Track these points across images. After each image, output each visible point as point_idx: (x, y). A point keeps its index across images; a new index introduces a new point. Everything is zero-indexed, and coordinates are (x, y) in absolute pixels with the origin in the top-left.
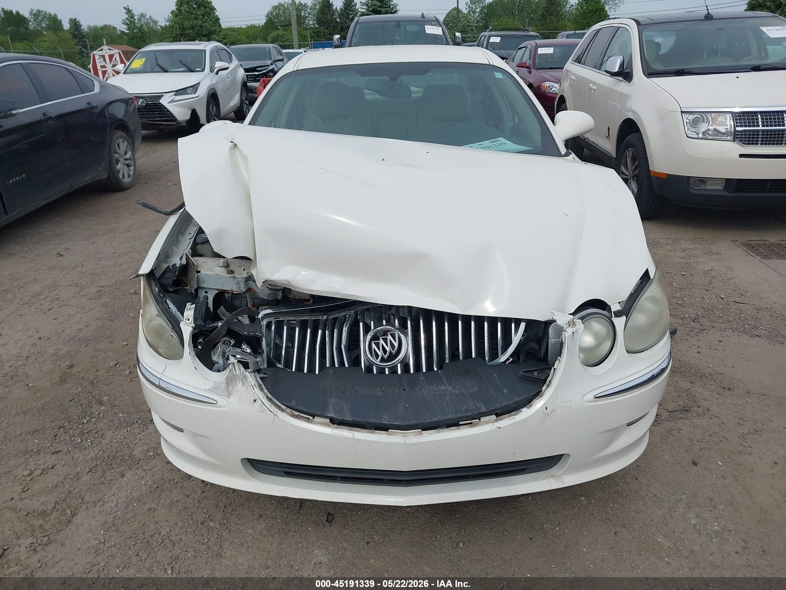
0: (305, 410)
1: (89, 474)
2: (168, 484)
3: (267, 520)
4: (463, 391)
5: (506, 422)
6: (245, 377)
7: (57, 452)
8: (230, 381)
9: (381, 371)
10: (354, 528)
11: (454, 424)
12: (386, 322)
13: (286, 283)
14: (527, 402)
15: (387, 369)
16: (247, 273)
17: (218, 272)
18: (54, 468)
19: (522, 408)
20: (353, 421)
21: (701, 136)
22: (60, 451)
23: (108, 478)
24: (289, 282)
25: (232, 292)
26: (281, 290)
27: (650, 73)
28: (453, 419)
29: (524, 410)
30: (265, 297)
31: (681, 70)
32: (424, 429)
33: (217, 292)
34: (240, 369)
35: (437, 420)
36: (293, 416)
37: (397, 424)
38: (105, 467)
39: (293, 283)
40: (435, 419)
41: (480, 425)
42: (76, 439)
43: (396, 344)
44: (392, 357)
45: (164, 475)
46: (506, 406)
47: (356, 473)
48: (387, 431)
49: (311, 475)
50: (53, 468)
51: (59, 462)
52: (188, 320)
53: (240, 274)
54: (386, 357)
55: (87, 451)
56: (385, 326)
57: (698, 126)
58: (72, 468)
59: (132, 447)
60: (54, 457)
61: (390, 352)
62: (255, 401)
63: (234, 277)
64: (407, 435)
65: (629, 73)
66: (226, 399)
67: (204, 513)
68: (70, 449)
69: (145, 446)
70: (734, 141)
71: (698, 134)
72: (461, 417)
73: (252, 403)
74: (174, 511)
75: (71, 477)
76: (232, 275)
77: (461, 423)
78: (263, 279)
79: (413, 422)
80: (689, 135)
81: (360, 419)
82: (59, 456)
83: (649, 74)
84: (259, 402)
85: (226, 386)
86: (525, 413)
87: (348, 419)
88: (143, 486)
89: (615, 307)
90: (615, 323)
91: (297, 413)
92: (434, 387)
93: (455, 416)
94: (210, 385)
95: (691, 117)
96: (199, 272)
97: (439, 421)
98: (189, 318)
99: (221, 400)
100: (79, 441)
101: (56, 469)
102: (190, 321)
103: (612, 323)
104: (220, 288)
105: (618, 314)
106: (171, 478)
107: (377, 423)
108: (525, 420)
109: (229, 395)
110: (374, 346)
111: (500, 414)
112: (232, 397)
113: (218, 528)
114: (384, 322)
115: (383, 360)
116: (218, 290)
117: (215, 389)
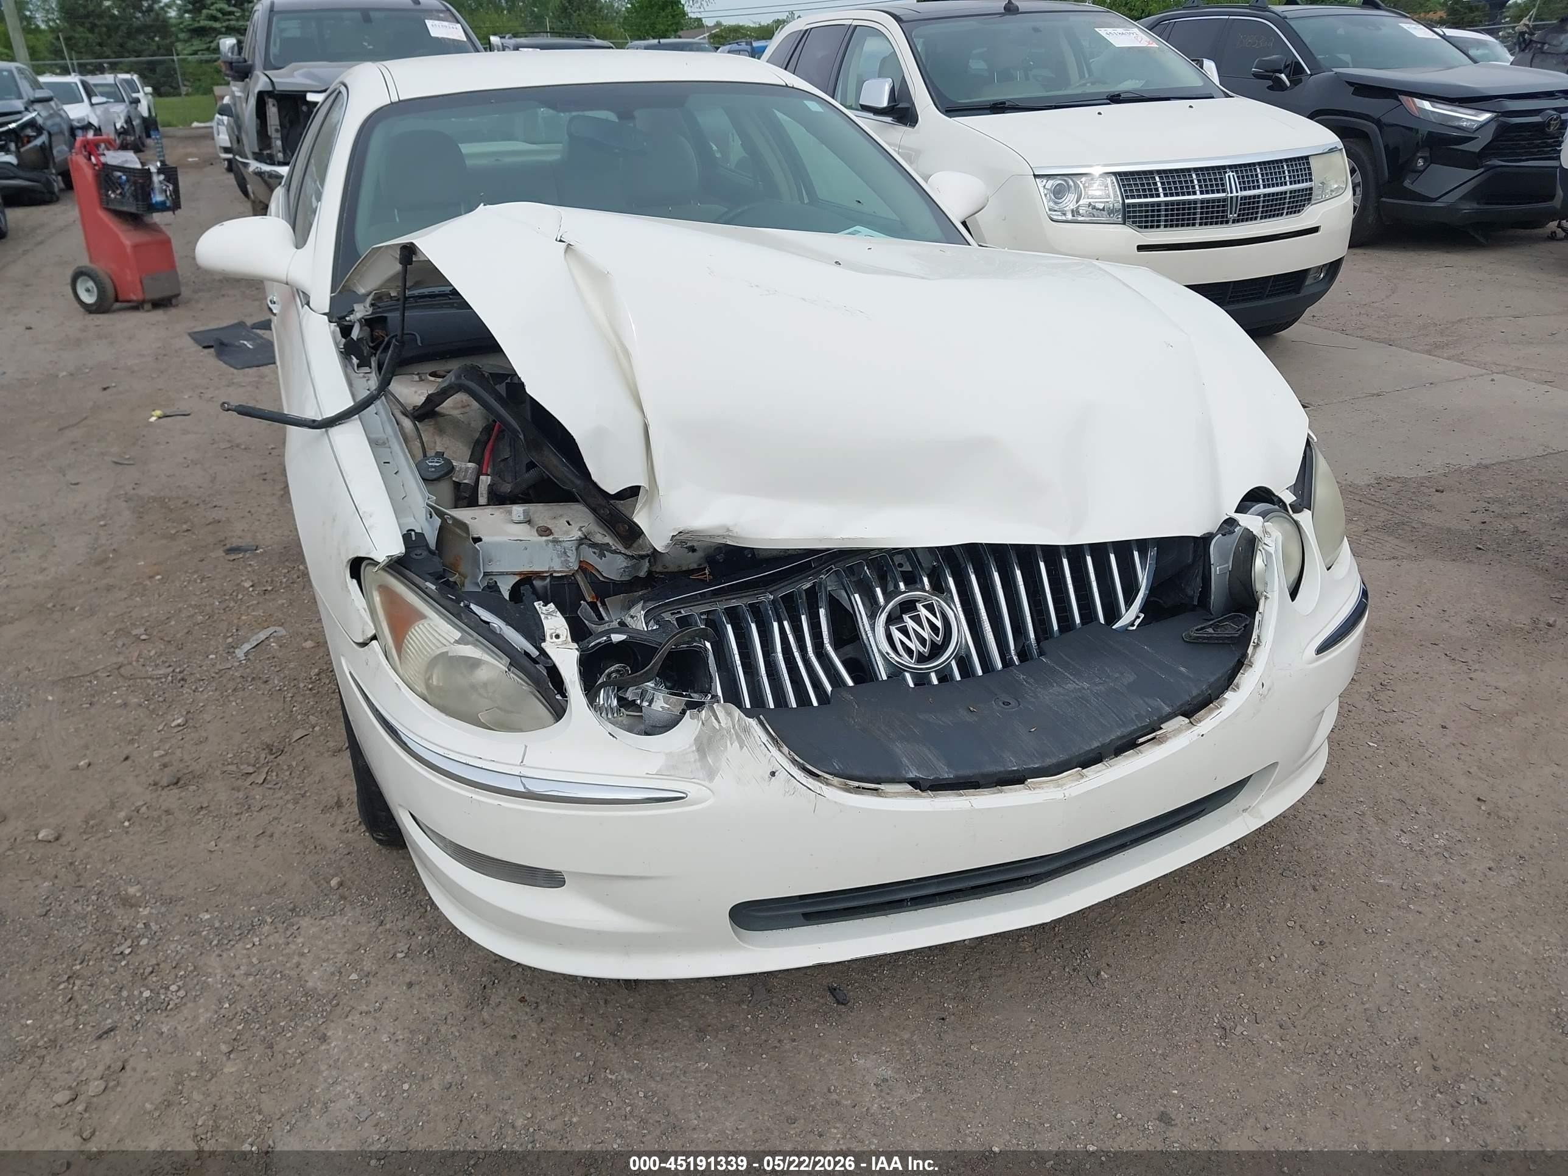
0: (863, 774)
1: (232, 1056)
2: (445, 1027)
3: (720, 1036)
4: (1112, 684)
5: (1210, 722)
6: (746, 730)
7: (106, 1033)
8: (704, 746)
9: (921, 680)
10: (896, 1001)
11: (1128, 745)
12: (906, 585)
13: (721, 532)
14: (1228, 681)
15: (933, 675)
16: (580, 529)
17: (518, 536)
18: (128, 1068)
19: (1223, 692)
20: (957, 777)
21: (1069, 217)
22: (112, 1030)
23: (290, 1051)
24: (728, 530)
25: (551, 574)
26: (648, 555)
27: (951, 110)
28: (1123, 737)
29: (1228, 695)
30: (615, 576)
31: (1001, 103)
32: (1084, 766)
33: (518, 578)
34: (729, 714)
35: (1099, 744)
36: (848, 789)
37: (1036, 766)
38: (263, 1033)
39: (737, 531)
40: (1095, 744)
41: (1170, 738)
42: (136, 993)
43: (939, 623)
44: (937, 650)
45: (421, 1010)
46: (1199, 695)
47: (950, 882)
48: (1023, 783)
49: (863, 907)
50: (123, 1068)
51: (129, 1053)
52: (557, 637)
53: (567, 533)
54: (926, 651)
55: (185, 1012)
56: (905, 593)
57: (1060, 201)
58: (175, 1055)
59: (293, 974)
60: (106, 1045)
61: (933, 642)
62: (773, 774)
63: (556, 541)
64: (1060, 782)
65: (907, 109)
66: (706, 783)
67: (577, 1059)
68: (138, 1018)
69: (325, 964)
70: (1124, 224)
71: (1065, 214)
72: (1135, 731)
73: (767, 779)
74: (508, 1074)
75: (193, 1074)
76: (550, 538)
77: (1141, 740)
78: (675, 529)
79: (1063, 757)
80: (1055, 217)
81: (966, 772)
82: (119, 1038)
83: (947, 111)
84: (781, 775)
85: (697, 757)
86: (1233, 700)
87: (946, 776)
88: (391, 1046)
89: (1289, 498)
90: (1301, 523)
91: (857, 784)
92: (1056, 689)
93: (1126, 731)
94: (656, 764)
95: (1051, 183)
96: (479, 540)
97: (1103, 745)
98: (558, 632)
99: (692, 789)
100: (147, 994)
101: (134, 1069)
102: (562, 638)
103: (1297, 524)
104: (526, 569)
105: (1297, 508)
106: (444, 1012)
107: (1000, 772)
108: (1236, 714)
109: (711, 775)
110: (897, 635)
111: (1192, 710)
112: (717, 779)
113: (632, 1078)
114: (902, 586)
115: (922, 659)
116: (520, 574)
117: (671, 769)
